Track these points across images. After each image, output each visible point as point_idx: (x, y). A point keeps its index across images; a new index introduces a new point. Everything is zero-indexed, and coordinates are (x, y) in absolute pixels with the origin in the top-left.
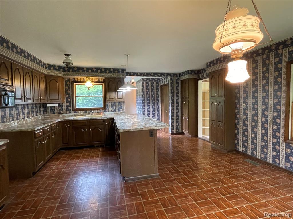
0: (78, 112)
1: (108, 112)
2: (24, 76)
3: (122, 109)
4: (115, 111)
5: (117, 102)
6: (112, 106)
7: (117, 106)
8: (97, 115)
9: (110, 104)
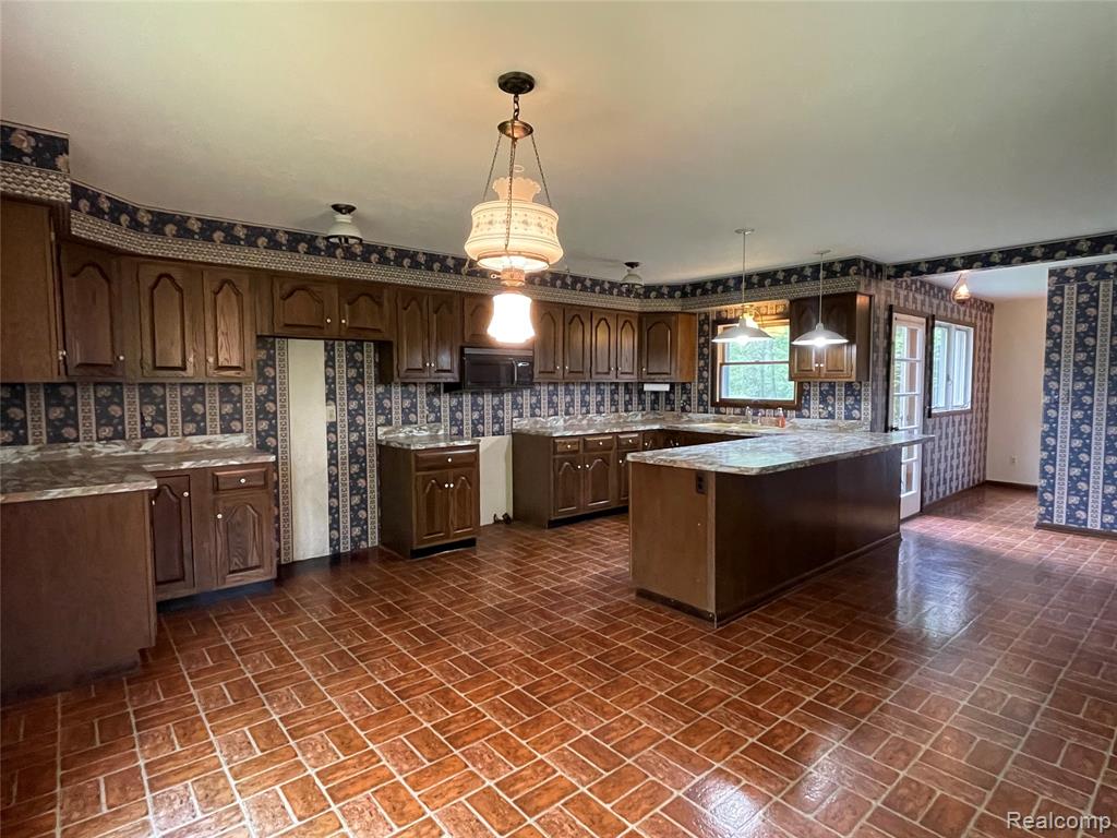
0: (722, 410)
1: (809, 417)
2: (567, 324)
3: (859, 410)
4: (831, 416)
5: (840, 385)
6: (823, 401)
7: (840, 399)
8: (771, 423)
9: (815, 391)
